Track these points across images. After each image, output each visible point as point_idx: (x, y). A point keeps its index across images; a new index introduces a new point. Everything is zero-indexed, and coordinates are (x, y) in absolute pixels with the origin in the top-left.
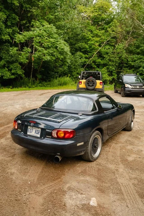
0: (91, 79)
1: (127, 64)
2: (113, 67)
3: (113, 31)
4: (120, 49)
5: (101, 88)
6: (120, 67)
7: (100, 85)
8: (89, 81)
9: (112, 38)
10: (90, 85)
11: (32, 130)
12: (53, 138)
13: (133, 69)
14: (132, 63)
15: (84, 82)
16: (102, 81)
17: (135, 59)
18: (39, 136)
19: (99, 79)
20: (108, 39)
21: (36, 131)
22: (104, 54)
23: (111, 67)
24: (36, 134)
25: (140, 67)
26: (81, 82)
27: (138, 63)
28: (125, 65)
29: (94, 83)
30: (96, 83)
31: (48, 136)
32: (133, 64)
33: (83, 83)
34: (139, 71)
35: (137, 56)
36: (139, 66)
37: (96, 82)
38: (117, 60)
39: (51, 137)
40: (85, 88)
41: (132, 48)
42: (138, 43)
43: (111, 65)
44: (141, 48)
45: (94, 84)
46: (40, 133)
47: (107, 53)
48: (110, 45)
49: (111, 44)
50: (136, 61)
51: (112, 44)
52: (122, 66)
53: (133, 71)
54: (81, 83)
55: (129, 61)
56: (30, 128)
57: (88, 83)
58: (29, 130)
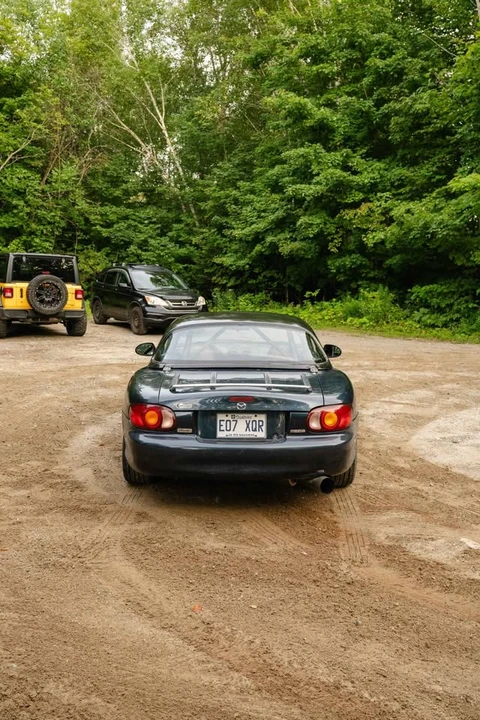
0: (49, 279)
1: (85, 233)
2: (44, 241)
3: (38, 121)
4: (66, 182)
5: (80, 309)
6: (63, 242)
7: (76, 298)
8: (41, 288)
9: (35, 143)
10: (47, 299)
11: (233, 423)
12: (310, 431)
13: (107, 249)
14: (104, 230)
15: (21, 290)
16: (79, 287)
17: (113, 217)
18: (262, 434)
19: (72, 281)
20: (21, 144)
21: (248, 425)
22: (9, 195)
23: (37, 240)
24: (252, 432)
25: (127, 244)
26: (11, 290)
27: (120, 231)
28: (80, 235)
29: (59, 294)
30: (67, 294)
31: (296, 431)
32: (105, 233)
33: (17, 292)
34: (124, 255)
35: (114, 209)
36: (125, 242)
37: (65, 288)
38: (58, 219)
39: (304, 431)
40: (26, 311)
41: (100, 184)
42: (115, 170)
43: (38, 233)
44: (124, 186)
45: (60, 296)
46: (264, 428)
47: (21, 194)
48: (30, 168)
49: (29, 162)
50: (115, 226)
51: (33, 164)
52: (70, 238)
53: (108, 255)
54: (9, 294)
55: (95, 225)
56: (226, 419)
57: (38, 294)
58: (221, 425)
